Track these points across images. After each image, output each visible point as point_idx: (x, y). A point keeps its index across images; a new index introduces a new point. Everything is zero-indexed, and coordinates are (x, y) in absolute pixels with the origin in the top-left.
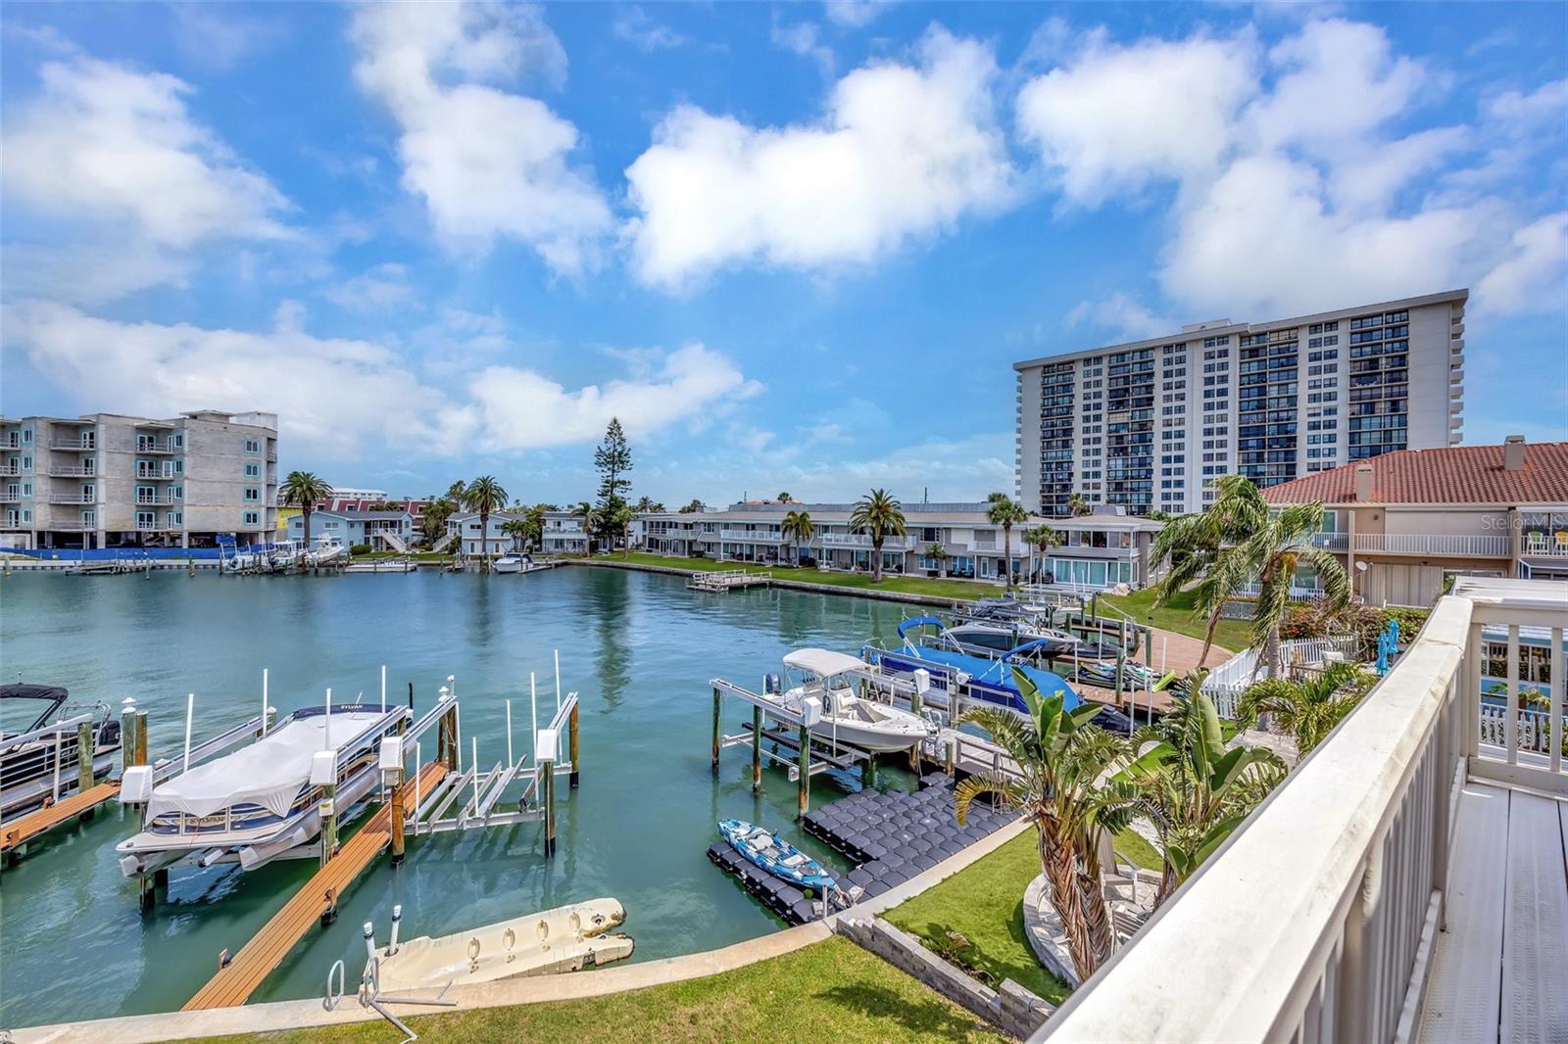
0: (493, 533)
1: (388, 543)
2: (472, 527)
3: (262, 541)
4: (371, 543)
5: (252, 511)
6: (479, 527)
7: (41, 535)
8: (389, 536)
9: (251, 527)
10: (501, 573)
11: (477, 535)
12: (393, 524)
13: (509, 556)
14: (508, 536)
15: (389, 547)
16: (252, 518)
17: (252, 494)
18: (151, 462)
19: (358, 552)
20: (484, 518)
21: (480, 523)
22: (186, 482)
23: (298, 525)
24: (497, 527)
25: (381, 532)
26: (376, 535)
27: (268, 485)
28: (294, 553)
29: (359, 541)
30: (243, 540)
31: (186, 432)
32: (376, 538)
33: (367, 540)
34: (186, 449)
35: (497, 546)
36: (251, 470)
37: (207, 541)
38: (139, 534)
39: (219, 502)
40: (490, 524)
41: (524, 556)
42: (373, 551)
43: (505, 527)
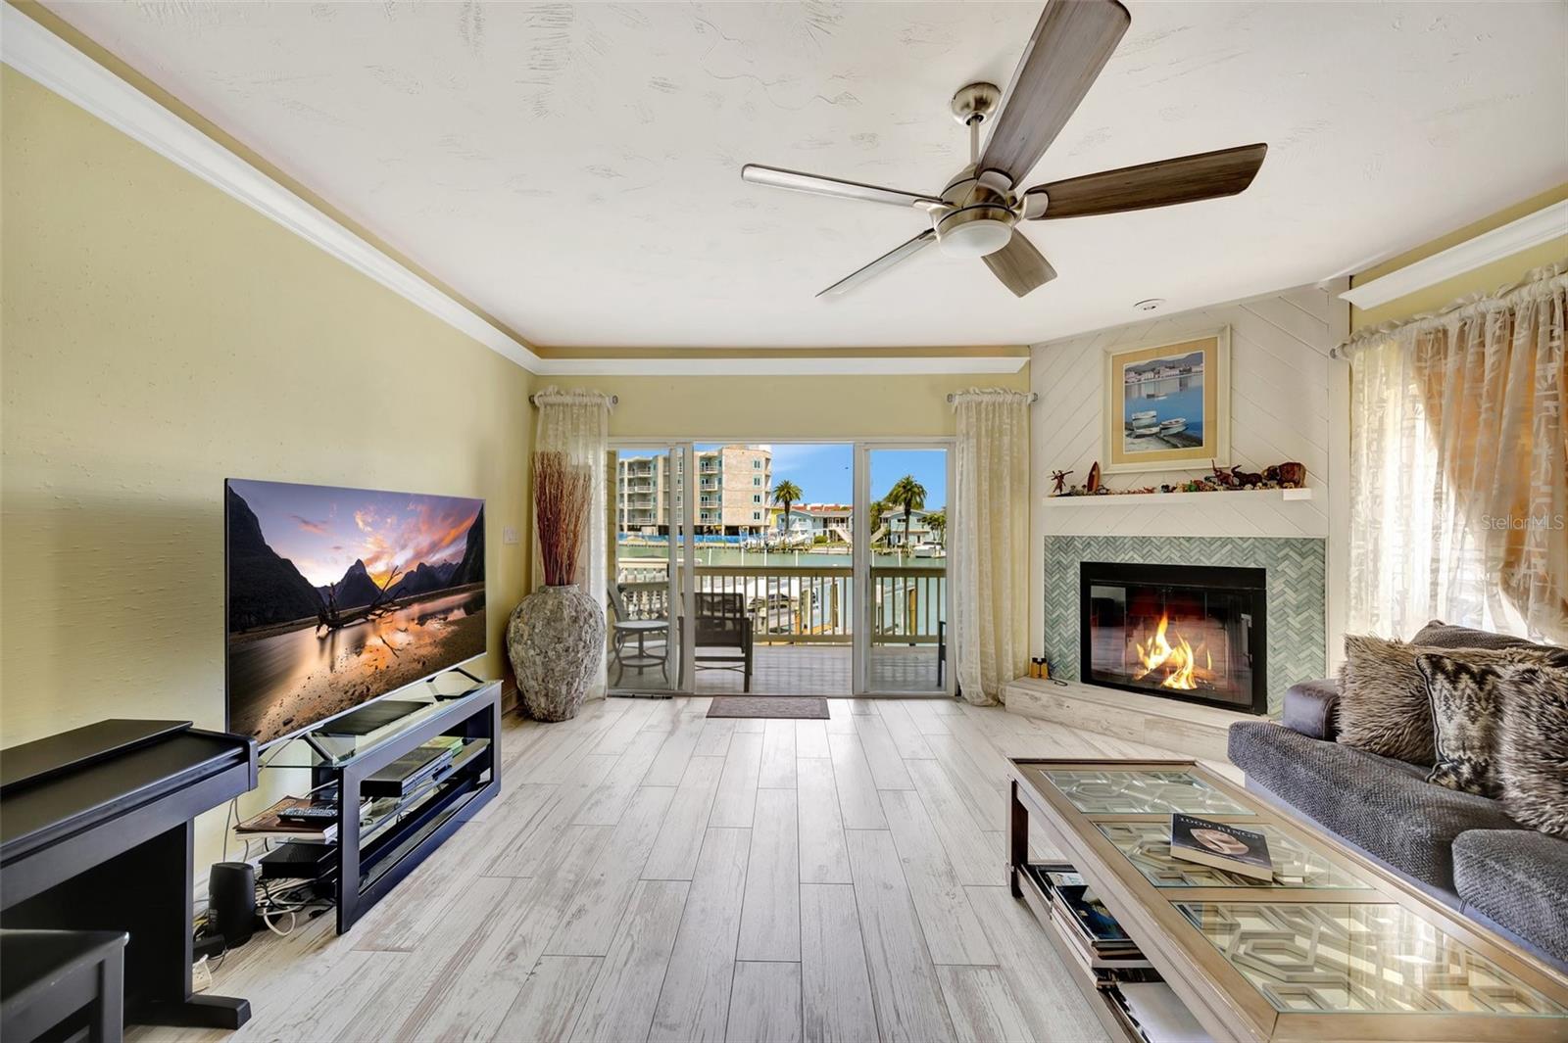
0: (915, 525)
1: (839, 536)
2: (899, 521)
3: (762, 530)
4: (828, 533)
5: (757, 511)
6: (904, 520)
7: (660, 527)
8: (840, 529)
9: (756, 523)
10: (917, 557)
11: (902, 527)
12: (843, 520)
13: (925, 543)
14: (927, 528)
15: (840, 539)
16: (757, 516)
17: (757, 499)
18: (707, 480)
19: (818, 541)
20: (908, 513)
21: (905, 517)
22: (724, 491)
23: (783, 520)
24: (919, 520)
25: (833, 526)
26: (831, 529)
27: (766, 493)
28: (778, 540)
29: (819, 532)
30: (753, 530)
31: (724, 457)
32: (831, 531)
33: (825, 532)
34: (724, 468)
35: (919, 538)
36: (757, 482)
37: (732, 531)
38: (702, 527)
39: (739, 505)
40: (913, 519)
41: (938, 544)
42: (829, 541)
43: (924, 520)
